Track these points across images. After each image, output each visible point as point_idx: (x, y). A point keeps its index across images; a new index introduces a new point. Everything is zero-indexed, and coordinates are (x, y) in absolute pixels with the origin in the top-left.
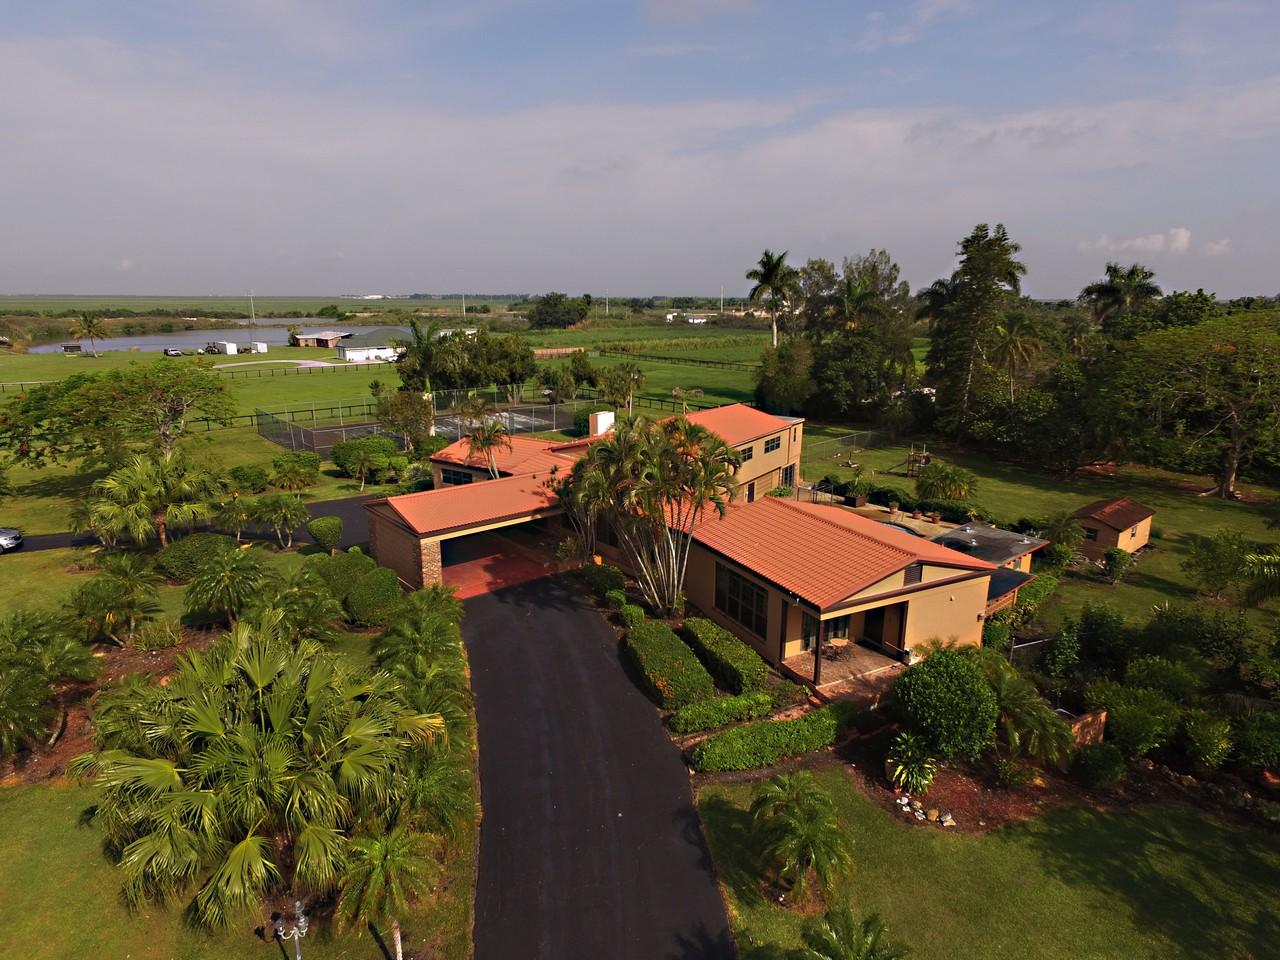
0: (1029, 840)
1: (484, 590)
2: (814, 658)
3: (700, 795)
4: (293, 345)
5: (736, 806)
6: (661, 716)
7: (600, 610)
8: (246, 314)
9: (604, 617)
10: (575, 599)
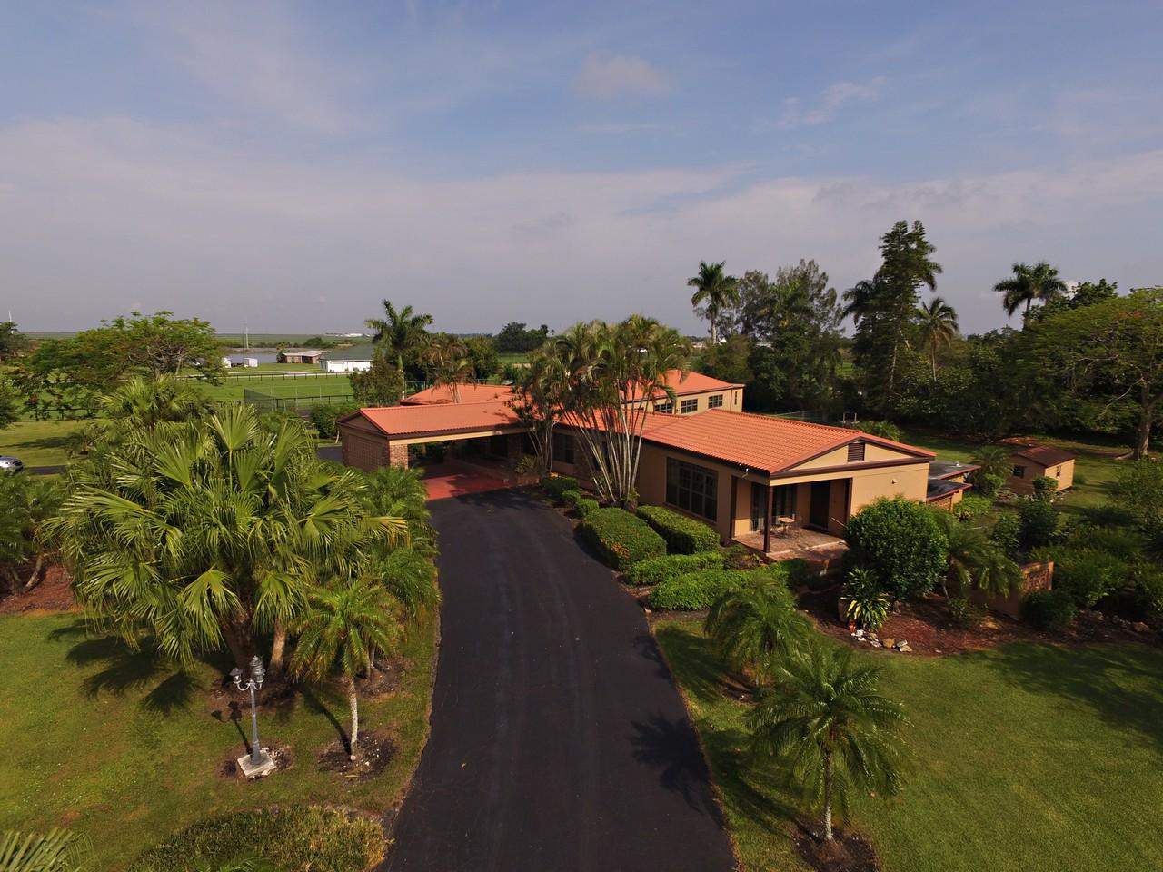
0: (986, 662)
1: (448, 495)
2: (763, 536)
3: (655, 627)
4: (281, 362)
5: (692, 635)
6: (617, 576)
7: (557, 509)
8: (241, 344)
9: (560, 513)
10: (533, 502)
